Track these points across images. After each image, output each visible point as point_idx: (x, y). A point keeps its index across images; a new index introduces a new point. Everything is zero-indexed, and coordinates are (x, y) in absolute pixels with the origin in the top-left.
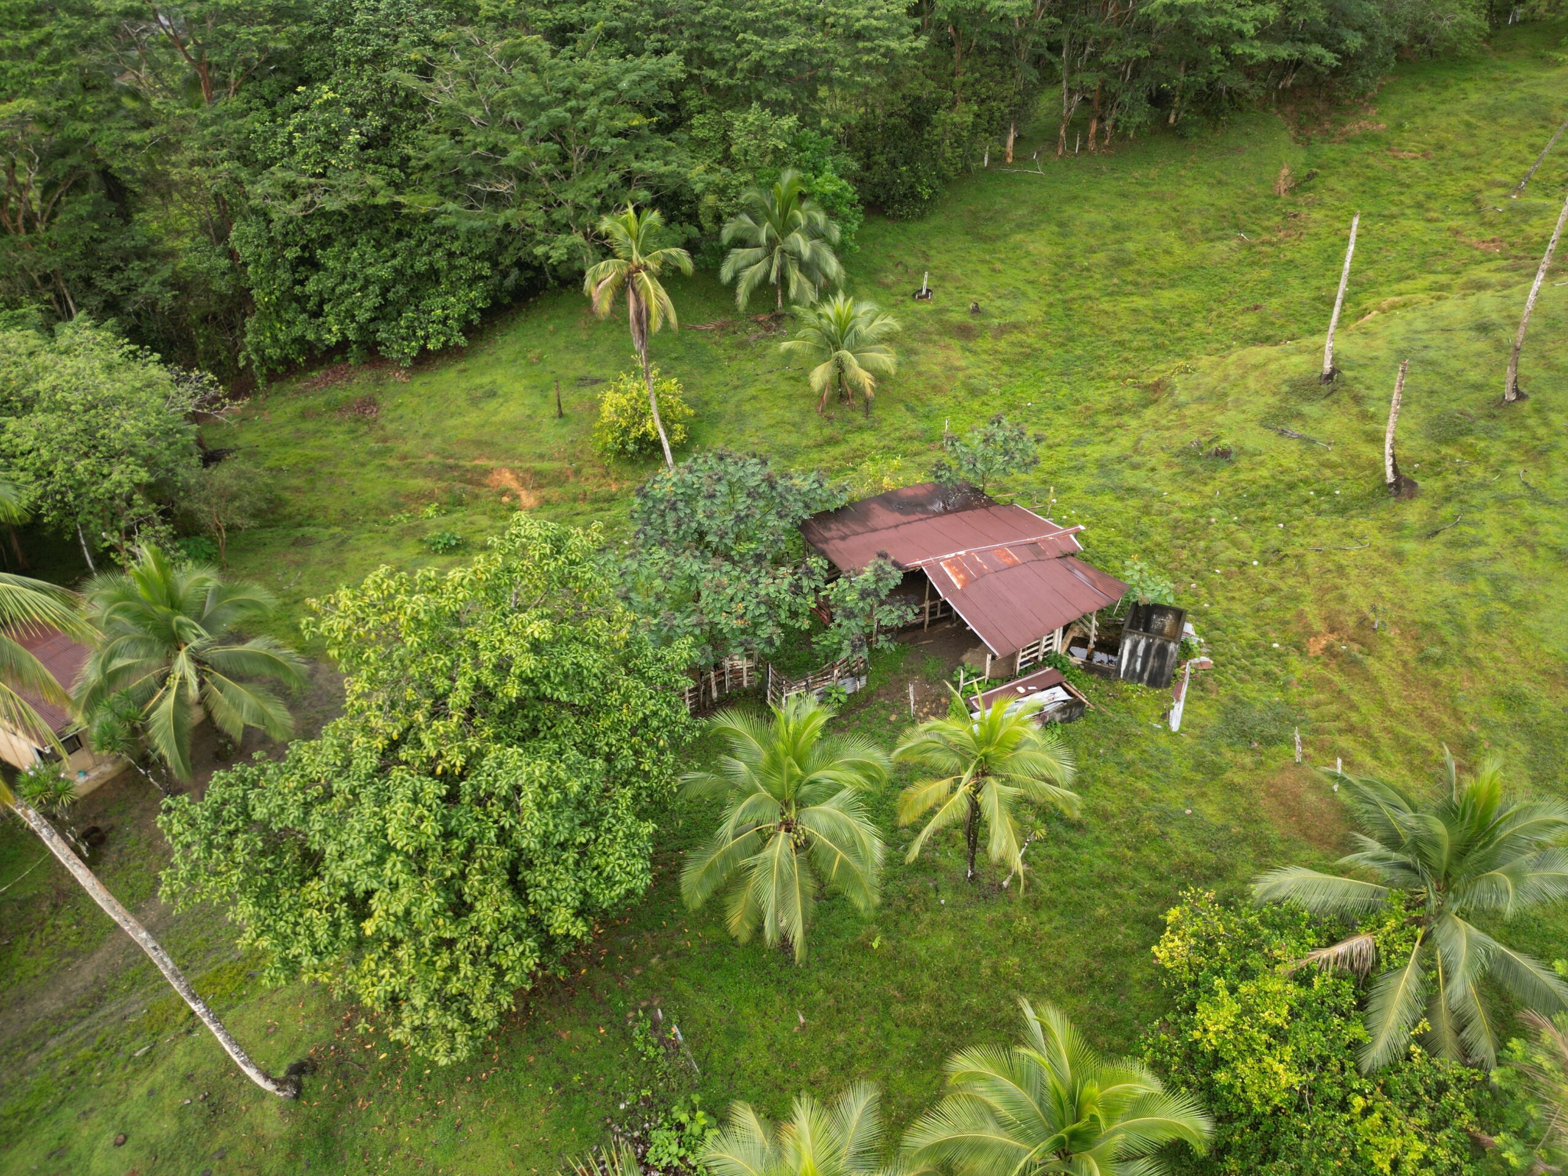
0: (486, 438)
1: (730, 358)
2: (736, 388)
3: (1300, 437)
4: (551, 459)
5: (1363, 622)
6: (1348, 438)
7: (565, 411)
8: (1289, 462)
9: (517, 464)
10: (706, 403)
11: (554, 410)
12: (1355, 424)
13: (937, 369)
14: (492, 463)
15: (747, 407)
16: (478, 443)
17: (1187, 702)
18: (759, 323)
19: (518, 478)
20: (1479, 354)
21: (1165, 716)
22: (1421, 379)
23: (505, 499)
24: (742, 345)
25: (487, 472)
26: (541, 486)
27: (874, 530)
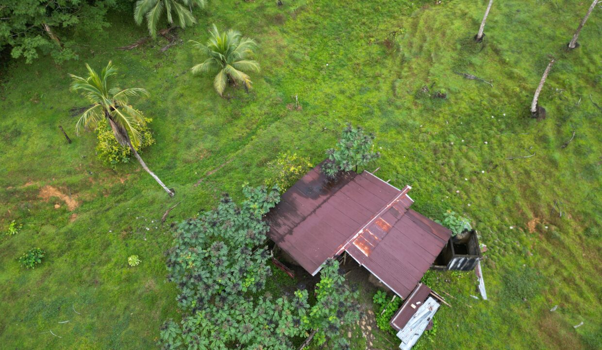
0: (26, 168)
1: (156, 67)
2: (167, 89)
3: (476, 79)
4: (76, 173)
5: (552, 211)
6: (499, 78)
7: (71, 137)
8: (474, 95)
9: (55, 181)
10: (154, 103)
11: (64, 138)
12: (499, 67)
13: (273, 50)
14: (38, 184)
15: (180, 103)
16: (23, 172)
17: (485, 278)
18: (164, 36)
19: (59, 190)
20: (545, 14)
21: (477, 290)
22: (523, 34)
23: (57, 206)
24: (159, 55)
25: (38, 191)
26: (76, 192)
27: (304, 219)
